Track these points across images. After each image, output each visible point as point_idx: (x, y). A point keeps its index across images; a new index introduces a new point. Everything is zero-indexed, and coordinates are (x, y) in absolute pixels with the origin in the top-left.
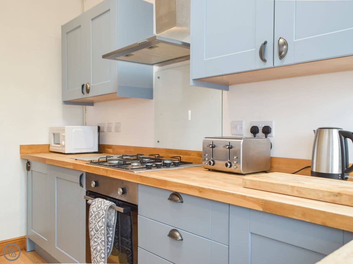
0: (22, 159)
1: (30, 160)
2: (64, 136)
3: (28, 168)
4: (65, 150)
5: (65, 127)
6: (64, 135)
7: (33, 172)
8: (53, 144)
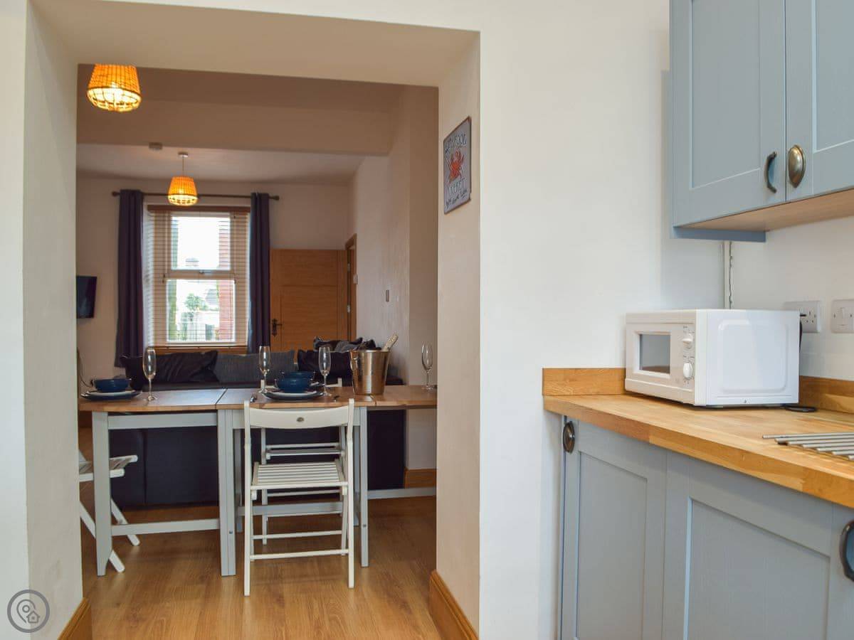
0: (550, 412)
1: (573, 417)
2: (689, 346)
3: (567, 443)
4: (692, 395)
5: (694, 315)
6: (688, 343)
7: (584, 459)
8: (635, 368)
